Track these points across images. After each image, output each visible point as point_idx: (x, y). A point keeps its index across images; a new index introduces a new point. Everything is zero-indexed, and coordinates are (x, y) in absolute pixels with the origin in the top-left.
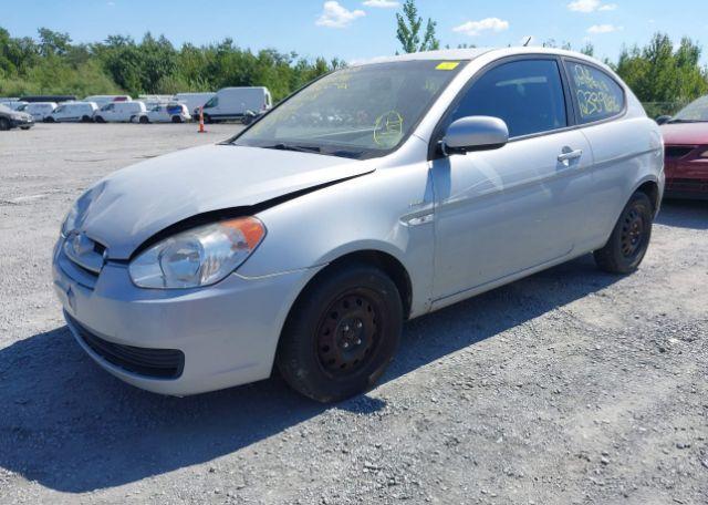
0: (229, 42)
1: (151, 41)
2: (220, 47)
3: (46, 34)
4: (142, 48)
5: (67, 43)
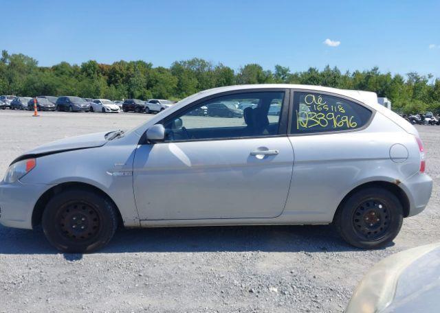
0: (376, 69)
1: (329, 70)
2: (369, 73)
3: (278, 68)
4: (322, 75)
5: (288, 72)
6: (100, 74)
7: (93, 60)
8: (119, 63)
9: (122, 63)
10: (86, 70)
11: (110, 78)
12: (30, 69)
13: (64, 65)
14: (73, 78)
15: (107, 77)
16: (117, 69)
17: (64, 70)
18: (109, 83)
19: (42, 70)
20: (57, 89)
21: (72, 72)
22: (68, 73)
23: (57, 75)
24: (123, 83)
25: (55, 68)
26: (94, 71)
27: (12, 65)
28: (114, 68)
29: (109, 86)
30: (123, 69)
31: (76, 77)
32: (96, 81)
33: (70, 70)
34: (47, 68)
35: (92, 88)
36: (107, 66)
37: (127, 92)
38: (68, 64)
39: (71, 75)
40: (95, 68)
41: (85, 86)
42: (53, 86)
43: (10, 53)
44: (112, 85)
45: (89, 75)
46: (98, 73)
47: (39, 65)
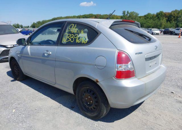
6: (164, 17)
7: (162, 11)
8: (174, 11)
9: (176, 11)
10: (158, 16)
11: (169, 18)
12: (136, 17)
13: (149, 14)
14: (152, 20)
15: (167, 18)
16: (173, 14)
17: (148, 16)
18: (167, 21)
19: (140, 17)
20: (144, 25)
21: (152, 17)
22: (150, 18)
23: (145, 19)
24: (174, 21)
25: (145, 16)
26: (161, 16)
27: (130, 16)
28: (171, 14)
29: (167, 22)
30: (176, 13)
31: (153, 19)
32: (161, 20)
33: (151, 16)
34: (142, 16)
35: (159, 24)
36: (168, 13)
37: (175, 25)
38: (150, 14)
39: (151, 18)
40: (162, 15)
41: (156, 23)
42: (143, 23)
43: (129, 12)
44: (168, 22)
45: (158, 18)
46: (163, 17)
47: (139, 16)
